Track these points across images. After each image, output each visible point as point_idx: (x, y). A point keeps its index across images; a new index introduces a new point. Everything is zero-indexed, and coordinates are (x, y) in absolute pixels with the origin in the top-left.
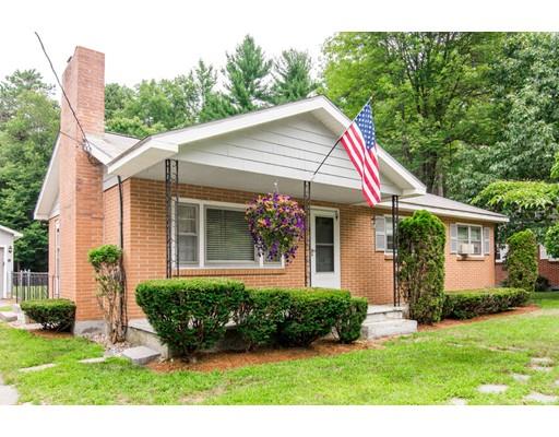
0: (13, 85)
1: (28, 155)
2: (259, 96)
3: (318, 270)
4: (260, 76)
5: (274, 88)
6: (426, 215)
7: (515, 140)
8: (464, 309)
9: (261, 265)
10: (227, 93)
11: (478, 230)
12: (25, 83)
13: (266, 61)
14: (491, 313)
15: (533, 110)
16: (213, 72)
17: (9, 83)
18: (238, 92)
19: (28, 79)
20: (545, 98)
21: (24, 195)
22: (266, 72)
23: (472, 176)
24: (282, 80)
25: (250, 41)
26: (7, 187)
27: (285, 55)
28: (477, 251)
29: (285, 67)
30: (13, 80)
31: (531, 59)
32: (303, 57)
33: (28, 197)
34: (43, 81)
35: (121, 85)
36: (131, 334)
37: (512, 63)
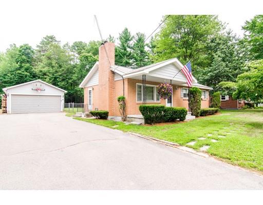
0: (46, 40)
1: (53, 65)
2: (129, 47)
3: (168, 103)
4: (130, 41)
5: (134, 45)
6: (196, 88)
7: (214, 67)
8: (204, 113)
9: (155, 101)
10: (119, 46)
11: (205, 92)
12: (50, 40)
13: (132, 36)
14: (210, 114)
15: (220, 59)
16: (114, 39)
17: (44, 39)
18: (123, 46)
19: (51, 38)
20: (223, 55)
21: (52, 78)
22: (132, 39)
23: (202, 76)
24: (136, 42)
25: (127, 29)
26: (46, 75)
27: (137, 34)
28: (205, 98)
29: (137, 38)
30: (46, 39)
31: (219, 44)
32: (143, 35)
33: (53, 79)
34: (56, 39)
35: (83, 42)
36: (128, 119)
37: (213, 44)
